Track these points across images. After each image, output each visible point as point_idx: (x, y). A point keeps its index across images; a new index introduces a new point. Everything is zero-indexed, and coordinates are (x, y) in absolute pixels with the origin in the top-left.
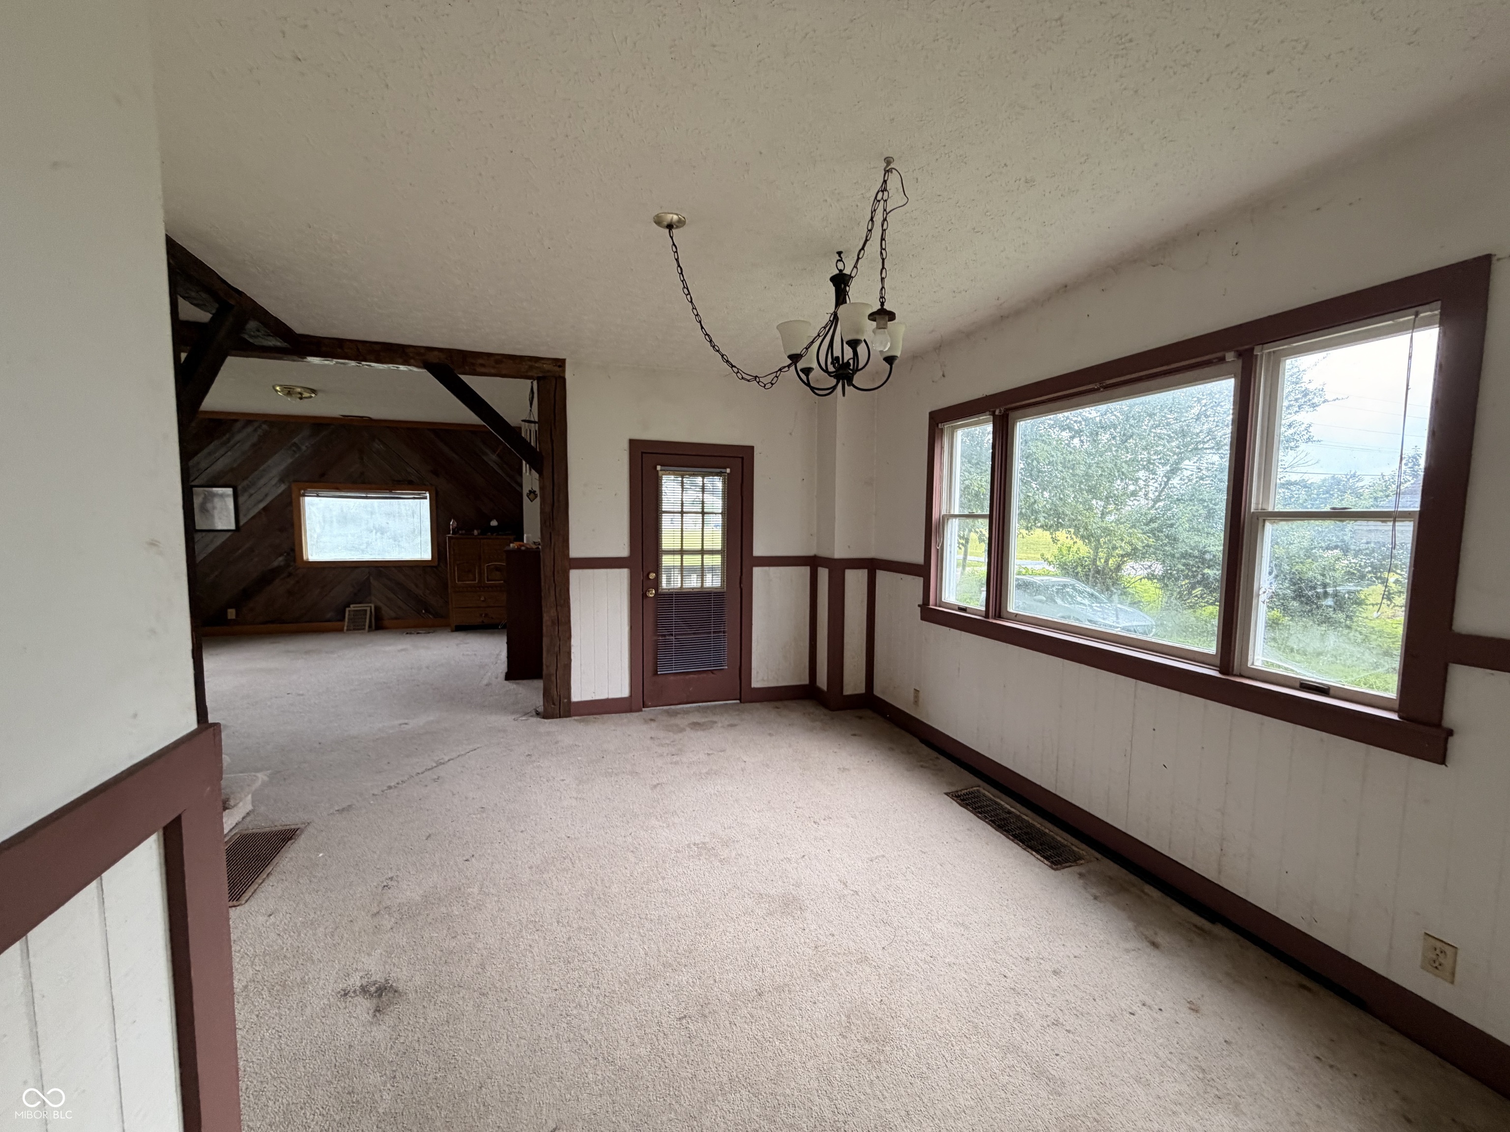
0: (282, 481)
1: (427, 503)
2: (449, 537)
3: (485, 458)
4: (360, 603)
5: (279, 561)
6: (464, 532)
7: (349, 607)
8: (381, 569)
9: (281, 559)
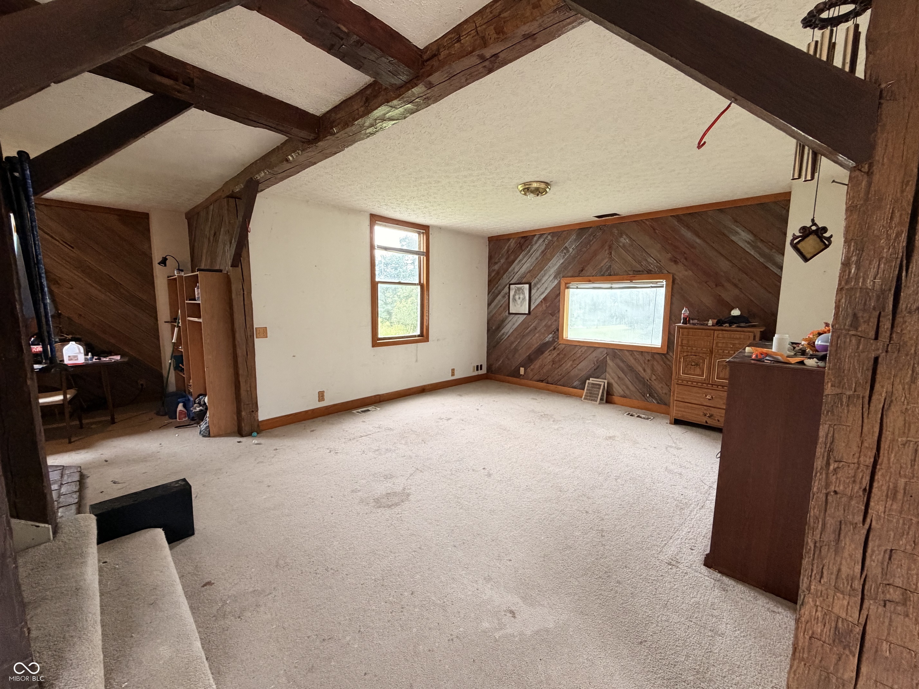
0: (555, 277)
1: (663, 291)
2: (679, 327)
3: (734, 238)
4: (598, 378)
5: (549, 338)
6: (696, 321)
7: (589, 380)
8: (616, 351)
9: (551, 336)
